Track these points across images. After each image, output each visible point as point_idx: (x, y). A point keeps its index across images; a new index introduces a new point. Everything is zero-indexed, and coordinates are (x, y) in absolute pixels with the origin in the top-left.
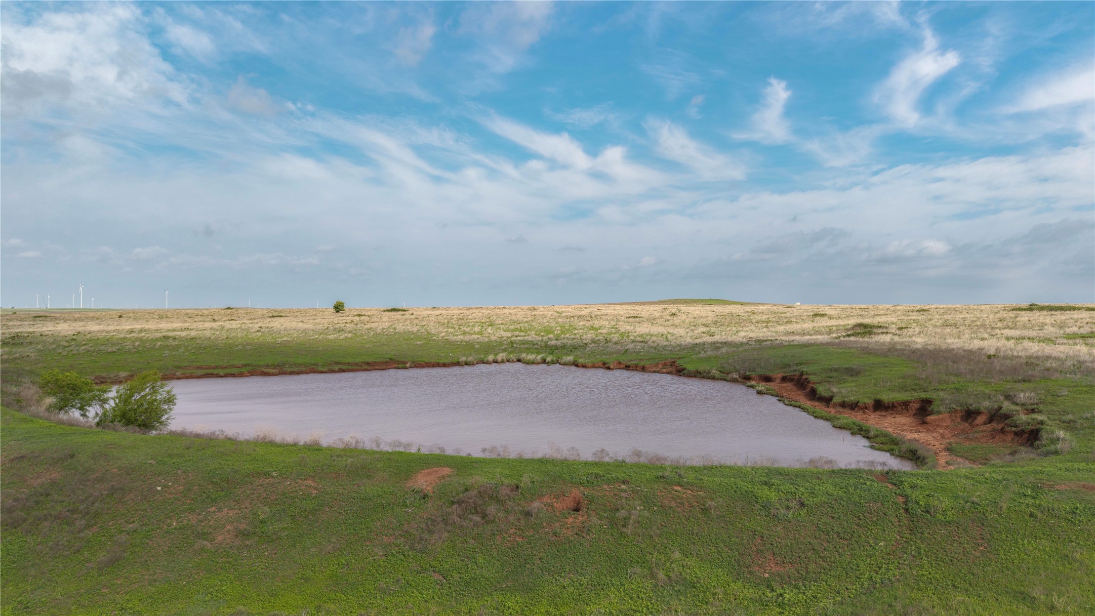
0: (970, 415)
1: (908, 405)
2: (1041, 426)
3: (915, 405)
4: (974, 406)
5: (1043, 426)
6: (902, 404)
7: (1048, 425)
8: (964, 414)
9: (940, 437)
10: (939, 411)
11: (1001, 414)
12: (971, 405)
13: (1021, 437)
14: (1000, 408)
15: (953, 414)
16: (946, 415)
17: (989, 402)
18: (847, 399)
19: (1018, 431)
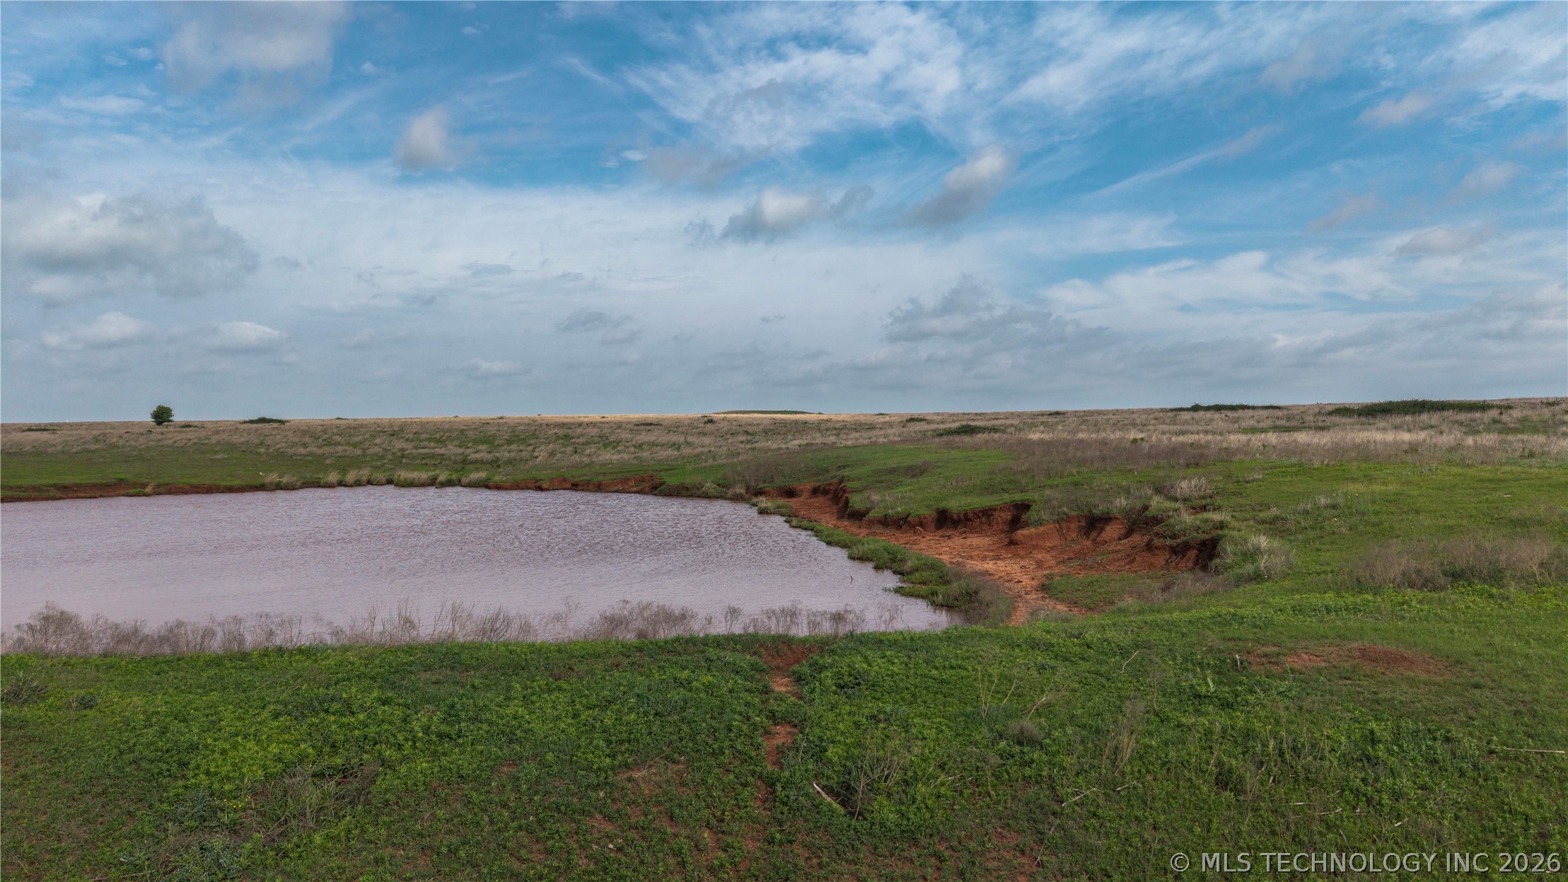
0: (1094, 523)
1: (992, 515)
2: (1220, 532)
3: (1002, 514)
4: (1100, 508)
5: (1226, 531)
6: (980, 514)
7: (1233, 529)
8: (1084, 524)
9: (1034, 566)
10: (1039, 520)
11: (1146, 517)
12: (1096, 506)
13: (1184, 556)
14: (1146, 508)
15: (1064, 525)
16: (1052, 526)
17: (1127, 498)
18: (890, 511)
19: (1178, 545)
